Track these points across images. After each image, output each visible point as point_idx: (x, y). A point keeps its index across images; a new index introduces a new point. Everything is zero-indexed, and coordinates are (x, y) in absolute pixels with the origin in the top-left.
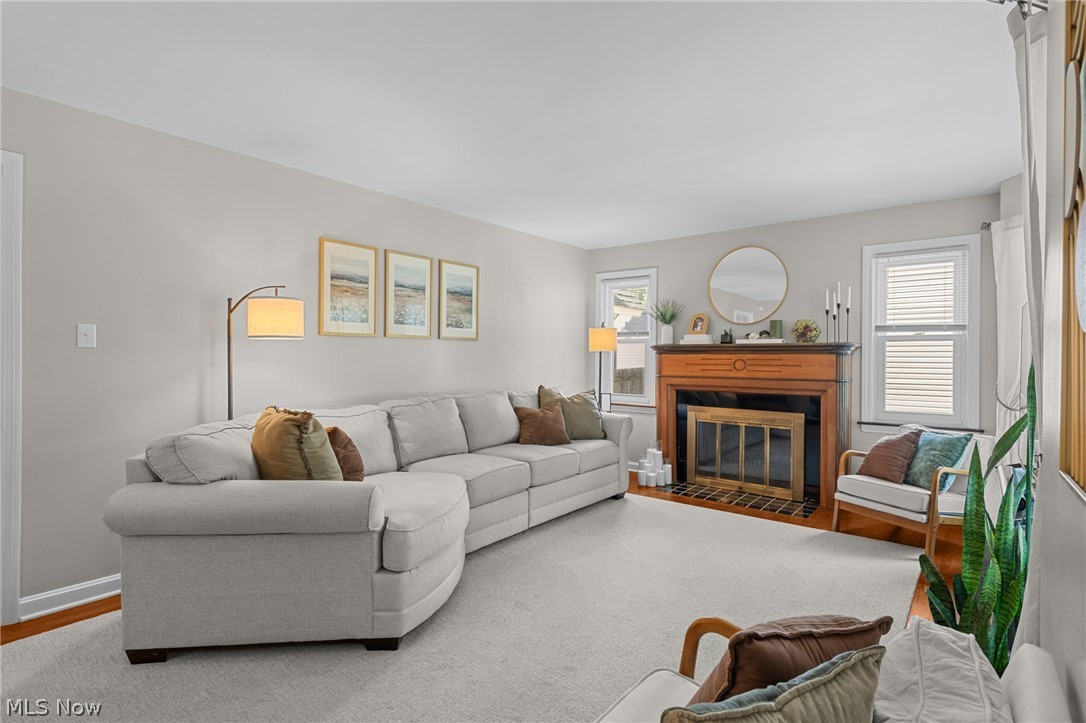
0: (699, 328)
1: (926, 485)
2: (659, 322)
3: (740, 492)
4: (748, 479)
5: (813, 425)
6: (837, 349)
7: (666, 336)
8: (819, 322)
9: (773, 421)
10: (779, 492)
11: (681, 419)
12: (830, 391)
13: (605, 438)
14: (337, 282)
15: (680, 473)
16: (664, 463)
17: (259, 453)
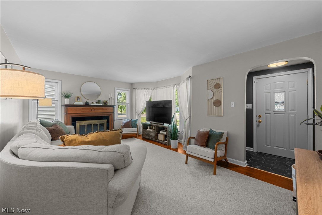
2: (63, 98)
5: (108, 122)
6: (113, 107)
7: (67, 101)
8: (108, 100)
9: (100, 122)
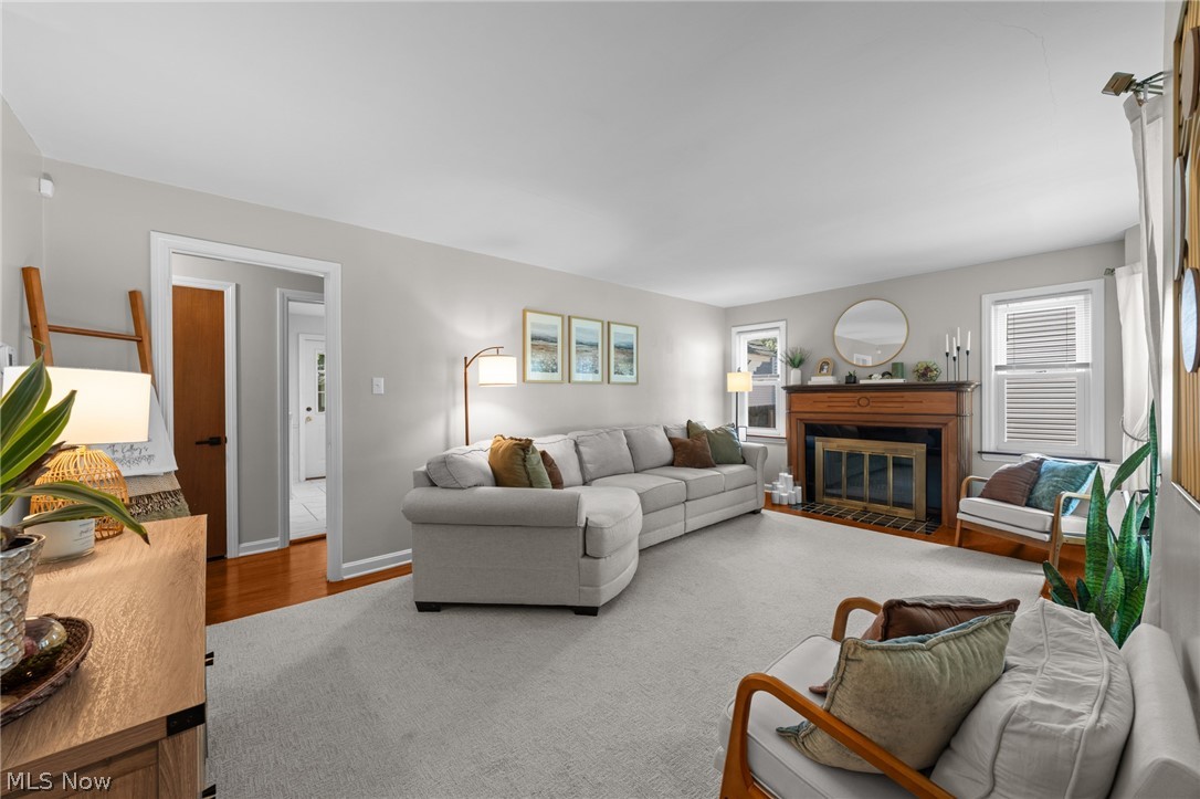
0: (825, 371)
1: (1049, 507)
2: (789, 368)
3: (865, 511)
4: (872, 501)
5: (934, 454)
6: (958, 388)
7: (795, 377)
8: (940, 363)
9: (896, 450)
10: (902, 512)
11: (809, 449)
12: (951, 424)
13: (744, 463)
14: (536, 342)
15: (809, 495)
16: (795, 485)
17: (496, 468)
